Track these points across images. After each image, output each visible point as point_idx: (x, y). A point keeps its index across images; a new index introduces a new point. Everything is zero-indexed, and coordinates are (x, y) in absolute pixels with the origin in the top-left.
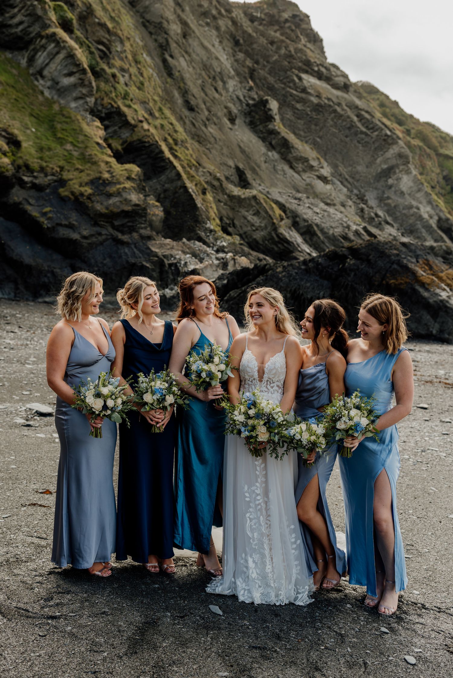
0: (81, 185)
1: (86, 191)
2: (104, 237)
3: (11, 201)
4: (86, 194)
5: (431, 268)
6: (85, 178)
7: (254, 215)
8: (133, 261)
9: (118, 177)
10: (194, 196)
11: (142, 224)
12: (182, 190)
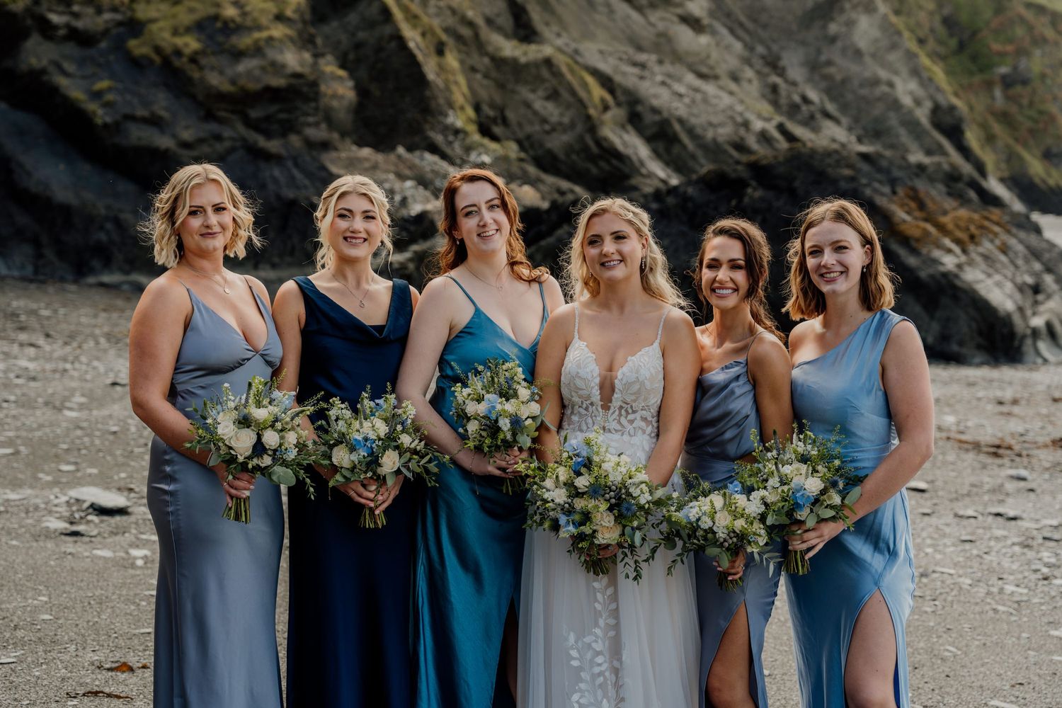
0: (175, 32)
1: (186, 45)
2: (227, 144)
3: (23, 67)
4: (187, 51)
5: (921, 206)
6: (186, 18)
7: (548, 98)
8: (290, 194)
9: (256, 14)
10: (420, 57)
11: (308, 115)
12: (393, 44)
